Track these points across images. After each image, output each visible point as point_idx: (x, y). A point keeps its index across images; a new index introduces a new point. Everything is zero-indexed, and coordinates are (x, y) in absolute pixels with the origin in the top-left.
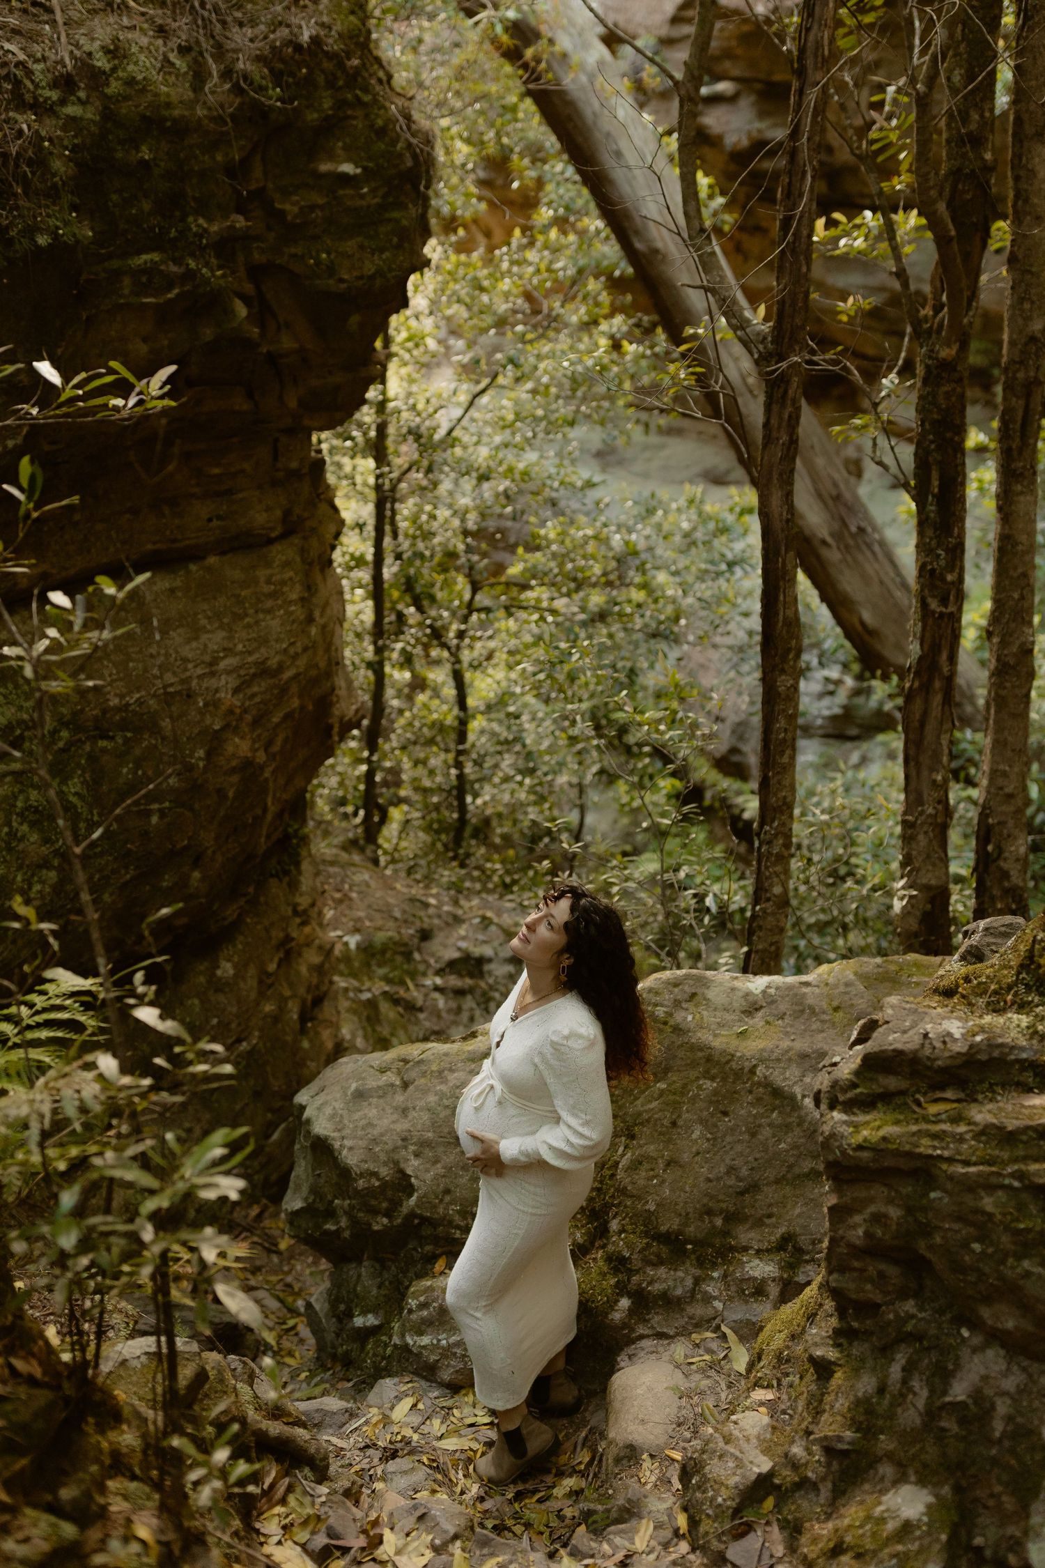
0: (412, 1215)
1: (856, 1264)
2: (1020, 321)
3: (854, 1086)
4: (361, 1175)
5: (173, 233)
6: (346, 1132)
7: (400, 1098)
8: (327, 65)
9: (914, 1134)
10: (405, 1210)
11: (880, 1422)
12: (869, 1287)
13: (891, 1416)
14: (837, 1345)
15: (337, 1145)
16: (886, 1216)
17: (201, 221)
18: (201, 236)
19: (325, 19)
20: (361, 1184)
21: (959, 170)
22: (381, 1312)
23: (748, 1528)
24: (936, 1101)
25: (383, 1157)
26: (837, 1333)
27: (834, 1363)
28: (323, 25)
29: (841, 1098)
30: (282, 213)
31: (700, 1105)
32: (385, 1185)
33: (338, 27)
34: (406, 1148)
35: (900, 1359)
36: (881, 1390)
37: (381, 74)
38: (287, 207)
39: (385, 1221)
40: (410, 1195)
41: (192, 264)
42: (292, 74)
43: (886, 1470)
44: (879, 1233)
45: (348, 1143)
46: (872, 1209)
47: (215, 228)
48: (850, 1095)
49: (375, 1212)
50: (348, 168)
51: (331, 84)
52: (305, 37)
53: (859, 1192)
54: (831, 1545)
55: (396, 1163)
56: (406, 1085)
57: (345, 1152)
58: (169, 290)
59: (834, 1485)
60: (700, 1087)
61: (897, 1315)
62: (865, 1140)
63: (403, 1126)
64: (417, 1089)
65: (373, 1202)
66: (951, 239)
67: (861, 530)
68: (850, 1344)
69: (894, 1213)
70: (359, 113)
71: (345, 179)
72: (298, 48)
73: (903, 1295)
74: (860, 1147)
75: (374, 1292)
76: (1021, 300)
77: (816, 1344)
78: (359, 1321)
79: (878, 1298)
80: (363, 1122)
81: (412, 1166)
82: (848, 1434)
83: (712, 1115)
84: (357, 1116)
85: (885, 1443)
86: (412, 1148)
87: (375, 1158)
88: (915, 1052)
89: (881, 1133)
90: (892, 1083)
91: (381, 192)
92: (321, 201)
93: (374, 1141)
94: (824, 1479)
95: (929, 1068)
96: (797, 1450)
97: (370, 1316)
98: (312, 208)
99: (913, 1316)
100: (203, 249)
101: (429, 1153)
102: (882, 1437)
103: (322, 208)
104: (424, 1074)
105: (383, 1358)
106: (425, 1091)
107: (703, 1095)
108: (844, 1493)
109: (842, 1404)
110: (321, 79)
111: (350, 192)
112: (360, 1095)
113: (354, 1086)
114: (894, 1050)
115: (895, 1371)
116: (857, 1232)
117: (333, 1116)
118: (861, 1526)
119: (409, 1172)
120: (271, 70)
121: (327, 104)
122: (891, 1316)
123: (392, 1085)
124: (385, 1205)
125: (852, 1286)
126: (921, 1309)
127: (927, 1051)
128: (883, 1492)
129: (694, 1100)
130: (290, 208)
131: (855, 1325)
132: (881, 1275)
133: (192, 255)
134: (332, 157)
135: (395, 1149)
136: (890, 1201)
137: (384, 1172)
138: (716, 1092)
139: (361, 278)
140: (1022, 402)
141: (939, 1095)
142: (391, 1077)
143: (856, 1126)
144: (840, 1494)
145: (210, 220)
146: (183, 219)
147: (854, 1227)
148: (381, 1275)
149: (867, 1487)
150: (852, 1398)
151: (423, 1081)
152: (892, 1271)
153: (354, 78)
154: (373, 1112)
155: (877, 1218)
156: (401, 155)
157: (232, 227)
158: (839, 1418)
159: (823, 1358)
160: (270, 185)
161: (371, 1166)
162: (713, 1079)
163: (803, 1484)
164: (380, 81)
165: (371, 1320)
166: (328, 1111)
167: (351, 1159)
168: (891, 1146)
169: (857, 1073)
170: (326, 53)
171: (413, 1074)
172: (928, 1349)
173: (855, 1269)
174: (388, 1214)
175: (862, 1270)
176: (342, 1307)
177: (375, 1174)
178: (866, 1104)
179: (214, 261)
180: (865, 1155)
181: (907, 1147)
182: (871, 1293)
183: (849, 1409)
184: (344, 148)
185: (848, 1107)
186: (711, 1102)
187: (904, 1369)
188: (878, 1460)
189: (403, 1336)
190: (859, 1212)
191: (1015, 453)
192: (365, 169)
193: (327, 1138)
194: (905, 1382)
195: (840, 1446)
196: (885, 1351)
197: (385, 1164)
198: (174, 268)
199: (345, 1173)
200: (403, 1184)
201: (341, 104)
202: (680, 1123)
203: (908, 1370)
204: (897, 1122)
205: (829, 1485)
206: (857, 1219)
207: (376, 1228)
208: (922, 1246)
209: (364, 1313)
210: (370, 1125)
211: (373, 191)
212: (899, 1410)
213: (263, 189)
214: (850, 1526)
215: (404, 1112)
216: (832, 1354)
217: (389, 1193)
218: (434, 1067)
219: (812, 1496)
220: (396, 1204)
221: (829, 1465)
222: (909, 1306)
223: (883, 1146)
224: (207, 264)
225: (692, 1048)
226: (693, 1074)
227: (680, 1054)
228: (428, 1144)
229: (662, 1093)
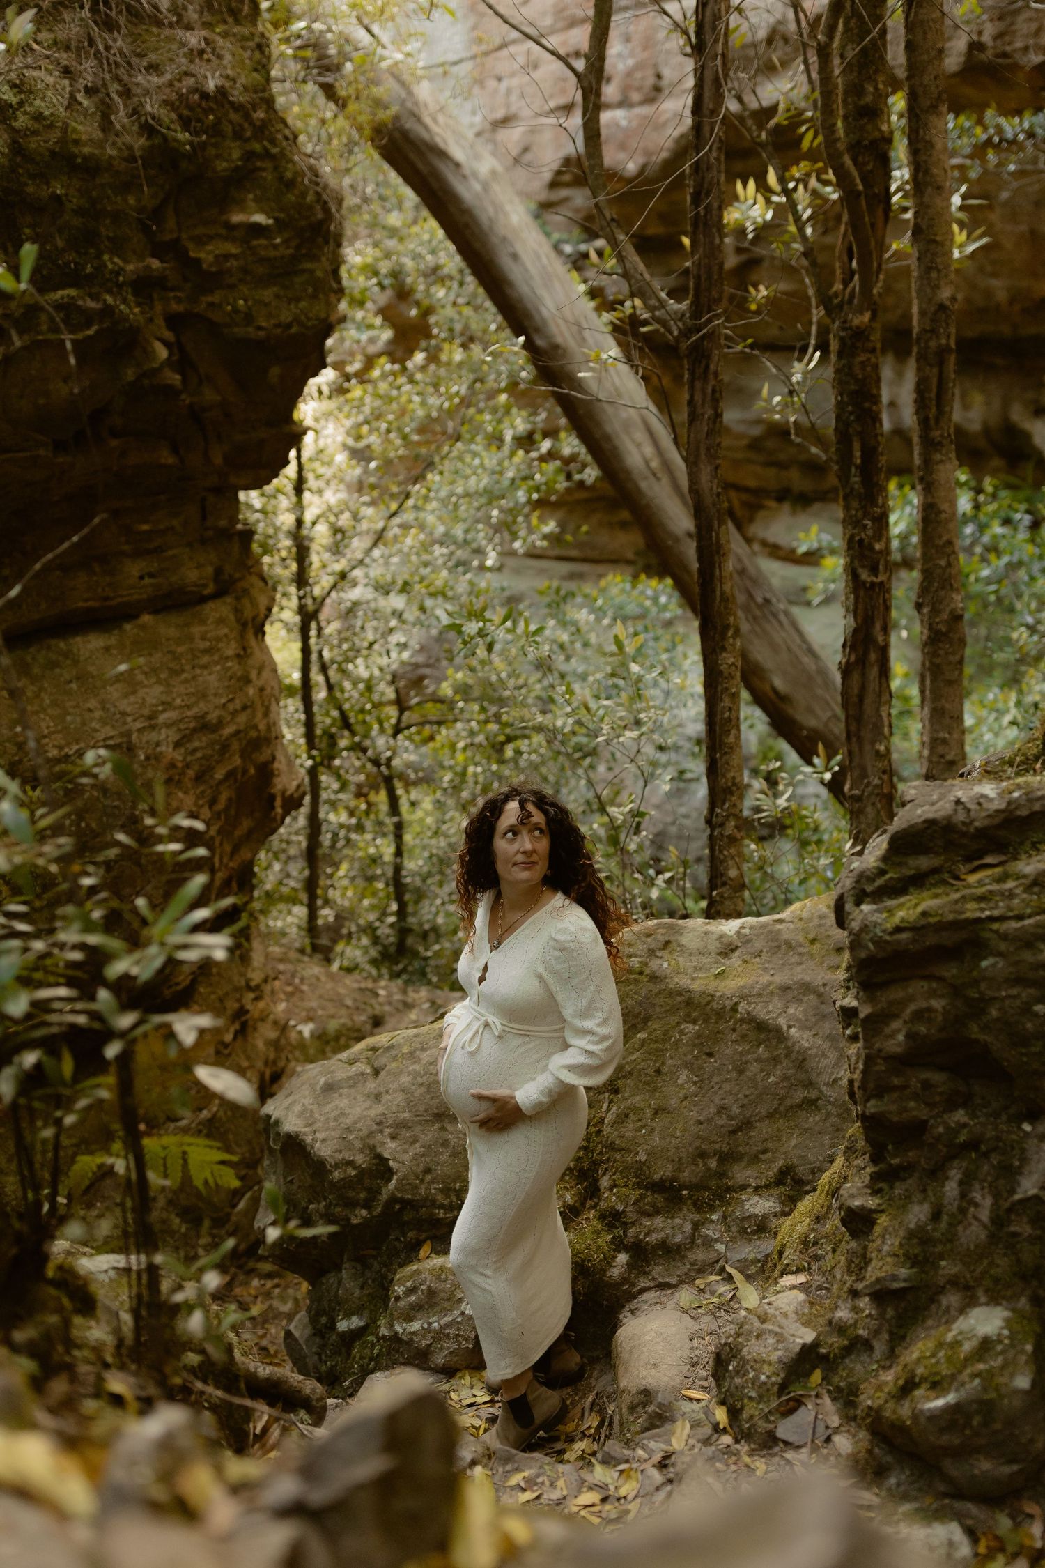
0: (393, 1200)
1: (896, 1081)
2: (928, 290)
3: (882, 872)
4: (337, 1166)
5: (89, 269)
6: (316, 1127)
7: (371, 1085)
8: (233, 116)
9: (956, 902)
10: (384, 1196)
11: (939, 1248)
12: (912, 1104)
13: (951, 1238)
14: (876, 1192)
15: (308, 1139)
16: (929, 1010)
17: (116, 260)
18: (118, 274)
19: (229, 72)
20: (337, 1175)
21: (859, 143)
22: (366, 1313)
23: (798, 1403)
24: (974, 871)
25: (358, 1144)
26: (875, 1177)
27: (875, 1211)
28: (227, 77)
29: (869, 889)
30: (198, 261)
31: (685, 1049)
32: (362, 1173)
33: (242, 80)
34: (381, 1131)
35: (955, 1174)
36: (936, 1216)
37: (287, 132)
38: (202, 255)
39: (364, 1212)
40: (390, 1180)
41: (110, 300)
42: (199, 120)
43: (952, 1299)
44: (923, 1029)
45: (319, 1136)
46: (912, 1007)
47: (130, 267)
48: (880, 882)
49: (352, 1204)
50: (259, 218)
51: (238, 135)
52: (211, 85)
53: (896, 993)
54: (901, 1382)
55: (372, 1148)
56: (376, 1072)
57: (317, 1145)
58: (88, 327)
59: (891, 1333)
60: (681, 1032)
61: (947, 1128)
62: (903, 920)
63: (376, 1110)
64: (389, 1073)
65: (351, 1194)
66: (859, 194)
67: (767, 601)
68: (892, 1188)
69: (937, 1004)
70: (268, 164)
71: (257, 229)
72: (205, 96)
73: (952, 1103)
74: (898, 929)
75: (357, 1293)
76: (929, 269)
77: (852, 1196)
78: (342, 1326)
79: (922, 1113)
80: (336, 1113)
81: (389, 1148)
82: (903, 1272)
83: (697, 1058)
84: (328, 1108)
85: (948, 1268)
86: (387, 1131)
87: (350, 1147)
88: (948, 818)
89: (920, 909)
90: (924, 862)
91: (294, 243)
92: (234, 251)
93: (348, 1129)
94: (877, 1332)
95: (964, 834)
96: (843, 1314)
97: (354, 1318)
98: (227, 257)
99: (965, 1125)
100: (120, 286)
101: (406, 1134)
102: (943, 1263)
103: (236, 257)
104: (395, 1058)
105: (371, 1359)
106: (398, 1074)
107: (685, 1039)
108: (903, 1338)
109: (891, 1243)
110: (228, 129)
111: (263, 242)
112: (330, 1088)
113: (322, 1080)
114: (926, 821)
115: (951, 1188)
116: (896, 1039)
117: (302, 1113)
118: (933, 1355)
119: (386, 1155)
120: (180, 116)
121: (236, 154)
122: (941, 1129)
123: (363, 1074)
124: (363, 1195)
125: (893, 1108)
126: (973, 1116)
127: (961, 816)
128: (949, 1323)
129: (677, 1045)
130: (206, 255)
131: (895, 1161)
132: (926, 1085)
133: (110, 292)
134: (243, 210)
135: (370, 1135)
136: (933, 994)
137: (360, 1159)
138: (698, 1035)
139: (278, 326)
140: (935, 370)
141: (977, 863)
142: (362, 1067)
143: (890, 911)
144: (898, 1339)
145: (126, 261)
146: (99, 256)
147: (892, 1036)
148: (363, 1274)
149: (930, 1322)
150: (902, 1233)
151: (394, 1065)
152: (937, 1077)
153: (262, 130)
154: (343, 1103)
155: (919, 1015)
156: (311, 208)
157: (148, 267)
158: (889, 1259)
159: (862, 1208)
160: (184, 236)
161: (347, 1155)
162: (694, 1022)
163: (857, 1345)
164: (287, 138)
165: (356, 1322)
166: (298, 1108)
167: (324, 1149)
168: (932, 920)
169: (885, 858)
170: (232, 104)
171: (383, 1060)
172: (986, 1155)
173: (895, 1088)
174: (367, 1205)
175: (904, 1087)
176: (324, 1320)
177: (350, 1163)
178: (897, 889)
179: (130, 297)
180: (904, 936)
181: (951, 917)
182: (916, 1110)
183: (901, 1245)
184: (256, 200)
185: (879, 895)
186: (694, 1045)
187: (961, 1183)
188: (941, 1291)
189: (391, 1326)
190: (896, 1016)
191: (932, 422)
192: (276, 219)
193: (297, 1135)
194: (963, 1195)
195: (896, 1285)
196: (936, 1173)
197: (361, 1151)
198: (91, 304)
199: (319, 1167)
200: (381, 1168)
201: (249, 156)
202: (665, 1070)
203: (965, 1184)
204: (936, 896)
205: (886, 1336)
206: (896, 1025)
207: (355, 1221)
208: (974, 1031)
209: (348, 1316)
210: (343, 1114)
211: (286, 242)
212: (960, 1228)
213: (178, 240)
214: (919, 1360)
215: (377, 1097)
216: (872, 1202)
217: (367, 1181)
218: (405, 1050)
219: (864, 1357)
220: (374, 1192)
221: (882, 1315)
222: (960, 1116)
223: (923, 922)
224: (124, 301)
225: (671, 994)
226: (674, 1020)
227: (658, 1001)
228: (404, 1125)
229: (643, 1043)
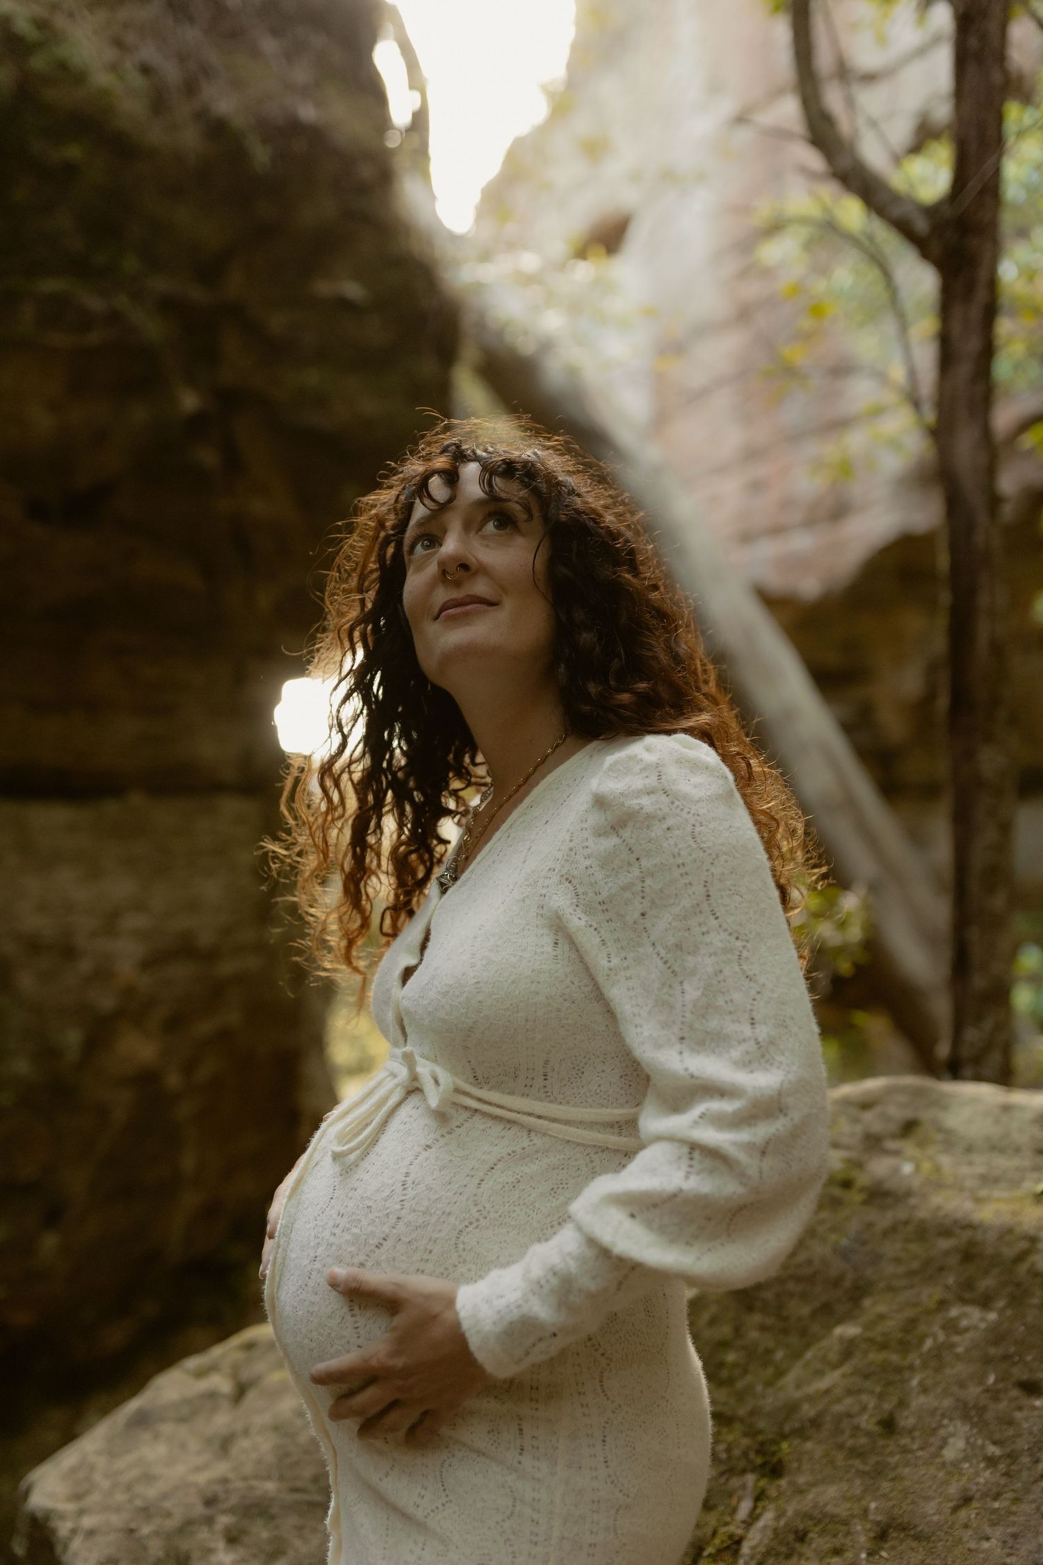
7: (222, 1419)
15: (65, 1529)
25: (155, 1549)
31: (959, 1369)
34: (209, 1521)
45: (87, 1522)
56: (241, 1391)
57: (74, 1545)
60: (952, 1327)
63: (214, 1472)
64: (259, 1394)
80: (134, 1474)
83: (995, 1394)
84: (121, 1464)
86: (224, 1520)
93: (146, 1512)
101: (262, 1532)
107: (962, 1343)
123: (214, 1395)
129: (938, 1357)
135: (187, 1526)
138: (997, 1336)
142: (218, 1382)
151: (277, 1375)
154: (157, 1454)
162: (985, 1302)
171: (260, 1366)
186: (987, 1361)
202: (907, 1420)
210: (148, 1478)
215: (224, 1444)
225: (922, 1232)
226: (930, 1294)
227: (891, 1248)
228: (257, 1509)
229: (849, 1349)
